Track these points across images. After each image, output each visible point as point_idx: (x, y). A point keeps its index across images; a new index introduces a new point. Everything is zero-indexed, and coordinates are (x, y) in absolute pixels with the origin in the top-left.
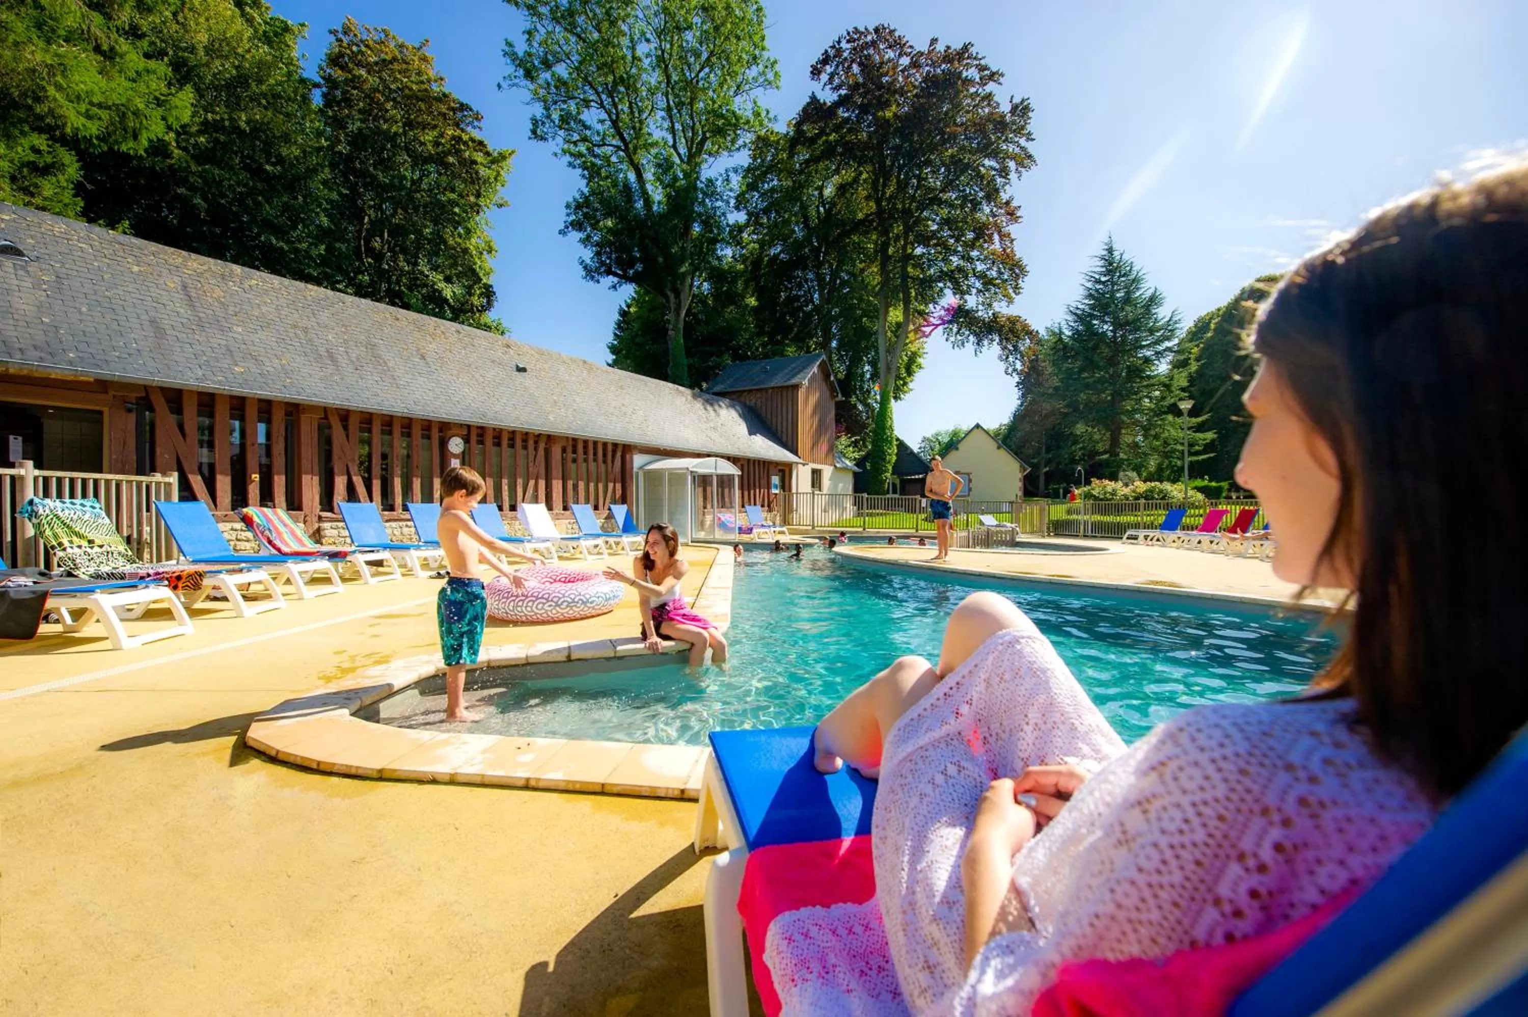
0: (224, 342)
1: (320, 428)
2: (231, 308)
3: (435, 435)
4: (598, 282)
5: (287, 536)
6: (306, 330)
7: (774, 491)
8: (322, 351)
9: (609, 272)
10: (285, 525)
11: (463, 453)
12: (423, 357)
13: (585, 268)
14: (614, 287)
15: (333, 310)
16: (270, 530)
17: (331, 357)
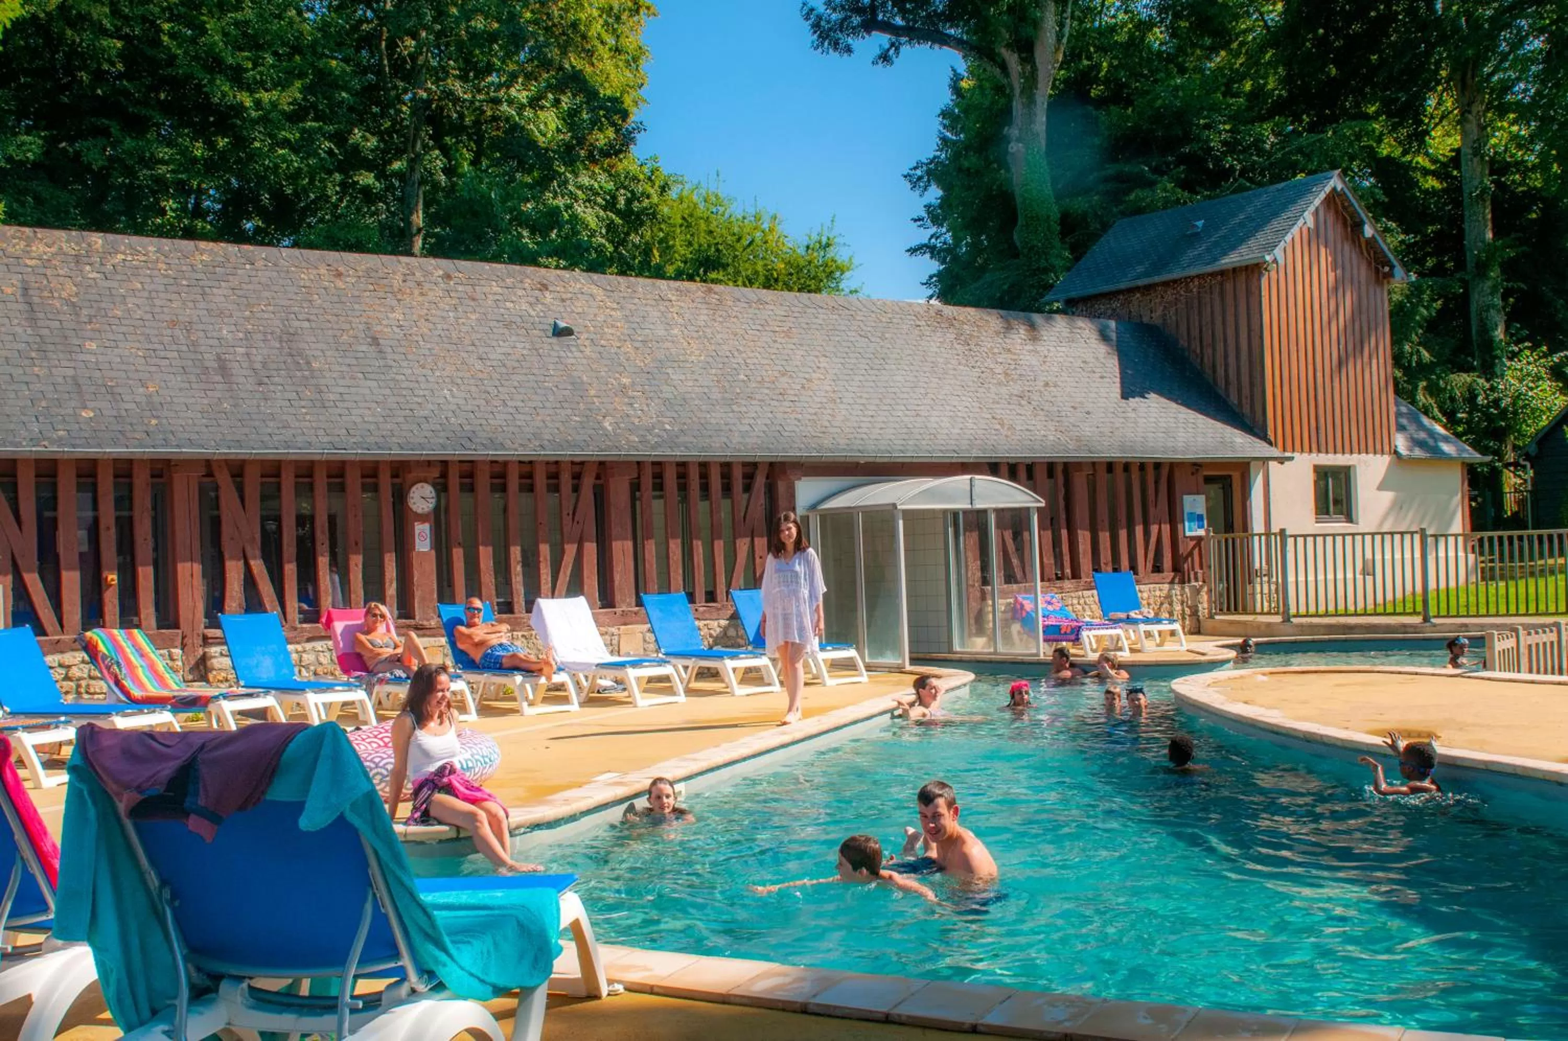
0: (71, 372)
1: (202, 490)
2: (85, 312)
3: (385, 481)
4: (849, 50)
5: (143, 674)
6: (188, 328)
7: (1192, 530)
8: (210, 361)
9: (870, 25)
10: (142, 655)
11: (437, 509)
12: (375, 341)
13: (816, 26)
14: (885, 58)
15: (235, 282)
16: (118, 664)
17: (223, 369)
